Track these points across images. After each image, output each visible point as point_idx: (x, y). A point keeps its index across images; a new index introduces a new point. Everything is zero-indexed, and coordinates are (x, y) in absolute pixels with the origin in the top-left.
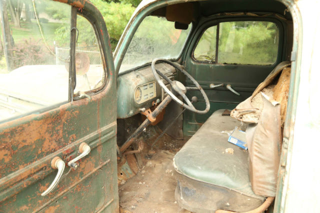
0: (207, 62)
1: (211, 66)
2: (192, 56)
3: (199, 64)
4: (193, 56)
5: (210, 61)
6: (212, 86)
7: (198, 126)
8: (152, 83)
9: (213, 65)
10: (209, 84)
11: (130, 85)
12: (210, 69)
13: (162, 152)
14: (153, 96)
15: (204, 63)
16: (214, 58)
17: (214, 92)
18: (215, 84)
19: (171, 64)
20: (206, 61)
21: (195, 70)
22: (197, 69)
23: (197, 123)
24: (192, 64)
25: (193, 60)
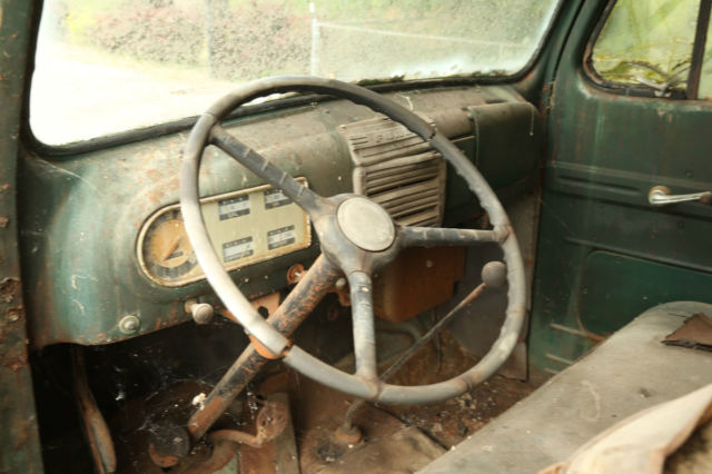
0: (645, 92)
1: (665, 108)
2: (582, 62)
3: (610, 98)
4: (590, 61)
5: (663, 86)
6: (659, 197)
7: (586, 343)
8: (245, 197)
9: (672, 106)
10: (649, 186)
11: (120, 199)
12: (658, 123)
13: (398, 436)
14: (291, 241)
15: (633, 94)
16: (684, 75)
17: (665, 223)
18: (673, 191)
19: (376, 107)
20: (642, 86)
21: (593, 122)
22: (601, 119)
23: (583, 332)
24: (580, 96)
25: (587, 80)
